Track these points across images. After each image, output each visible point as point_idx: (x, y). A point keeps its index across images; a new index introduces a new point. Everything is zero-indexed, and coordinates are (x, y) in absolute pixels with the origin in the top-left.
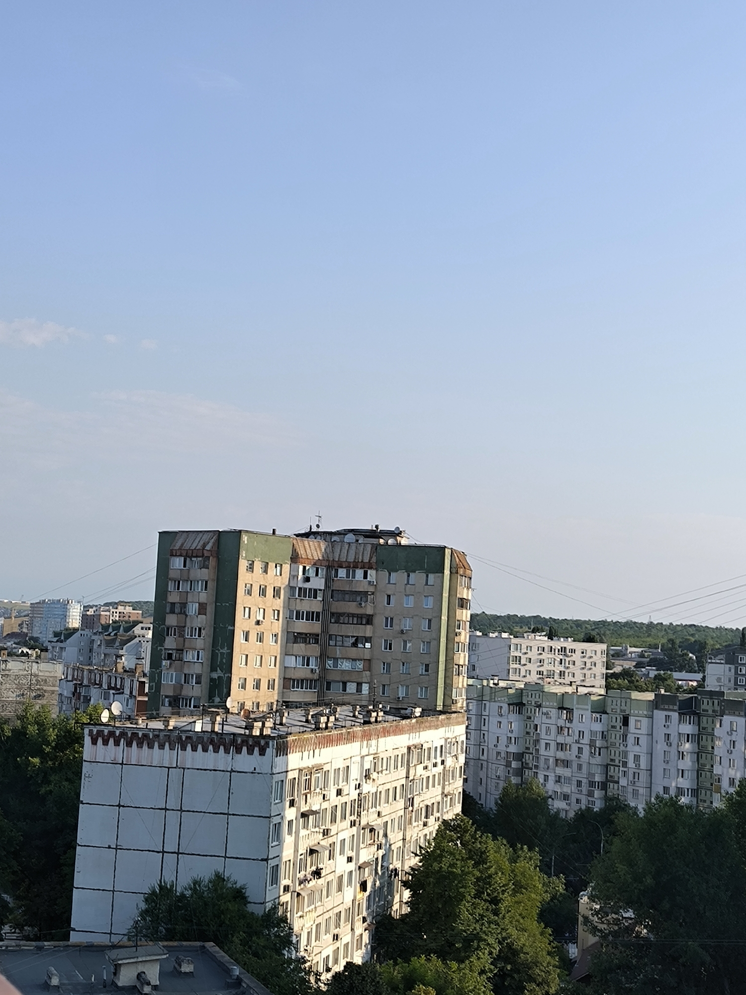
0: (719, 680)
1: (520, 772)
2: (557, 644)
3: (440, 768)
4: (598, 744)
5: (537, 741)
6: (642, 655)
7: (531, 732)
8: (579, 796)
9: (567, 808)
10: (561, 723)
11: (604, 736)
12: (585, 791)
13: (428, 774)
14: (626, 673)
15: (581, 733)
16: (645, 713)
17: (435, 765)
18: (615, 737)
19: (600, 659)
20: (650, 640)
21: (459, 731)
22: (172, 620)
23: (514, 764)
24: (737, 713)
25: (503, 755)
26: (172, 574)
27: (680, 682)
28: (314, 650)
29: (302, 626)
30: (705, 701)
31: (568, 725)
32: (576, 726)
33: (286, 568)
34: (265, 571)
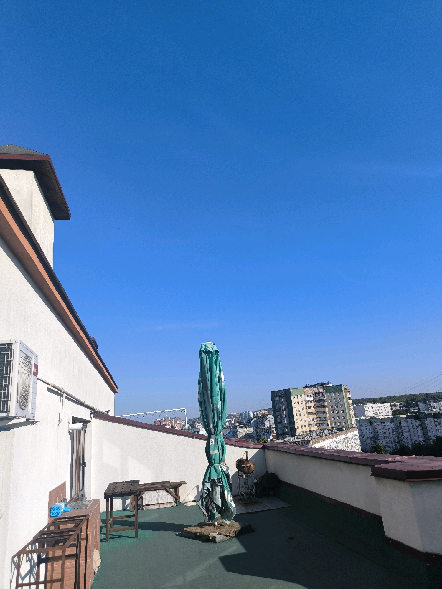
0: (423, 408)
1: (375, 441)
2: (377, 405)
3: (354, 443)
4: (394, 430)
5: (377, 432)
6: (400, 405)
7: (375, 430)
8: (392, 446)
10: (382, 426)
11: (395, 428)
12: (394, 444)
13: (351, 445)
14: (397, 410)
15: (389, 428)
16: (405, 420)
17: (352, 442)
18: (398, 428)
19: (389, 408)
20: (401, 400)
21: (356, 432)
22: (278, 413)
23: (373, 439)
24: (430, 417)
25: (369, 437)
26: (276, 402)
27: (413, 411)
28: (314, 416)
29: (310, 410)
30: (421, 415)
31: (385, 427)
32: (387, 427)
33: (303, 396)
34: (298, 398)
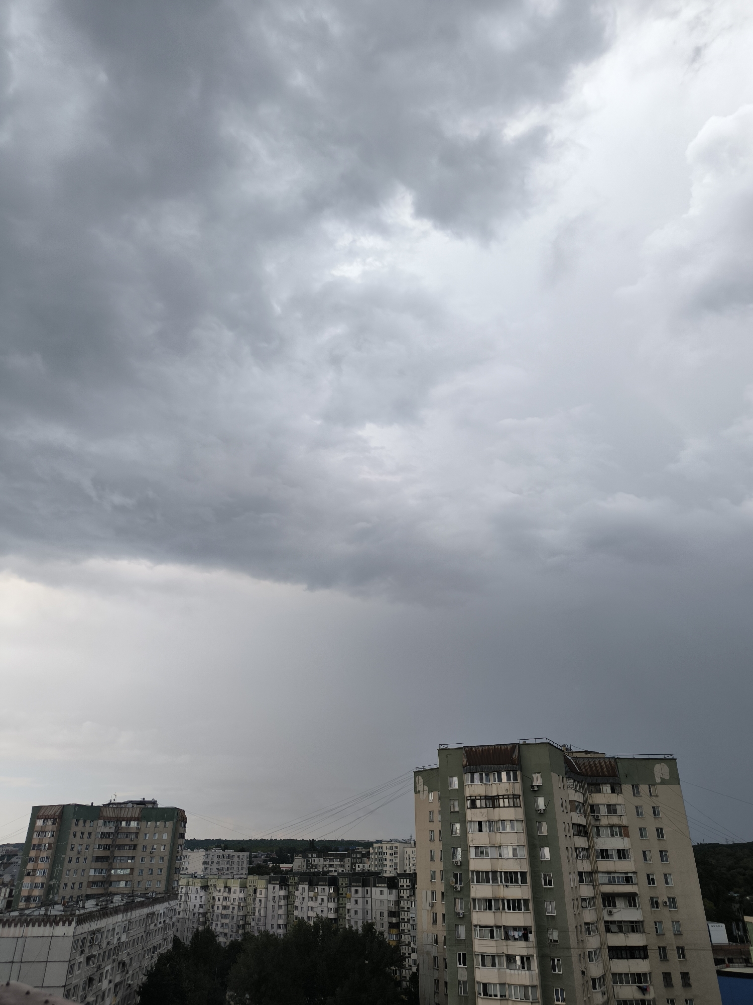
0: (299, 866)
2: (226, 853)
3: (162, 924)
4: (242, 904)
5: (213, 908)
6: (266, 856)
7: (211, 901)
8: (231, 934)
9: (226, 941)
10: (226, 894)
11: (245, 899)
12: (234, 931)
13: (156, 928)
14: (258, 866)
15: (234, 899)
16: (264, 886)
17: (160, 923)
18: (250, 901)
19: (246, 860)
20: (270, 849)
21: (174, 904)
22: (33, 854)
23: (202, 919)
24: (305, 883)
25: (197, 914)
26: (36, 829)
27: (282, 869)
28: (105, 865)
29: (102, 853)
30: (291, 878)
31: (228, 896)
32: (232, 896)
33: (95, 822)
34: (84, 825)
